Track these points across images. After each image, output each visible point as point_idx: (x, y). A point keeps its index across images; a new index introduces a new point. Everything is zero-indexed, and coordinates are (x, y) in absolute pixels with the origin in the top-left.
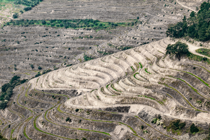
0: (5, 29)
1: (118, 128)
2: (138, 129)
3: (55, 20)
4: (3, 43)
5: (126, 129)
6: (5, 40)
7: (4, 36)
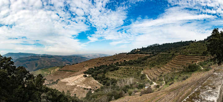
0: (57, 71)
3: (65, 70)
6: (57, 73)
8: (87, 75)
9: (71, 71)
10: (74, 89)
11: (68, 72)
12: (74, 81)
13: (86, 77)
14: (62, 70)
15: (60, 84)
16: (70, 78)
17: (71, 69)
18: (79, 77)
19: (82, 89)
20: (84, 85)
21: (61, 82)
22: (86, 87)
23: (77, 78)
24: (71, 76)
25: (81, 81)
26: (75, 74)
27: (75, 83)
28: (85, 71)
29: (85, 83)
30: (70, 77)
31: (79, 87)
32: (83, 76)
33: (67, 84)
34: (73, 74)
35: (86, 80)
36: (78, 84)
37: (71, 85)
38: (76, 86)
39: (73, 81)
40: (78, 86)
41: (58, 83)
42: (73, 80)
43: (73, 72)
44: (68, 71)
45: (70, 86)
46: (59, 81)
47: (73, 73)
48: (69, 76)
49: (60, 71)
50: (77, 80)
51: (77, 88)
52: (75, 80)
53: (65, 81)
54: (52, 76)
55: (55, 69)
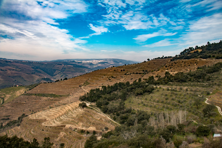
0: (21, 96)
1: (61, 133)
2: (68, 133)
3: (39, 94)
4: (20, 102)
5: (64, 133)
6: (21, 101)
7: (20, 99)
8: (88, 104)
9: (52, 95)
10: (59, 132)
11: (45, 98)
12: (59, 117)
13: (85, 109)
14: (31, 94)
15: (27, 125)
16: (51, 110)
17: (54, 91)
18: (70, 108)
19: (76, 133)
20: (81, 124)
21: (31, 120)
22: (84, 129)
23: (65, 111)
24: (52, 106)
25: (74, 116)
26: (61, 102)
27: (61, 120)
28: (82, 94)
29: (83, 119)
30: (51, 108)
31: (70, 128)
32: (78, 105)
33: (43, 124)
34: (57, 103)
35: (85, 114)
36: (68, 123)
37: (54, 125)
38: (65, 126)
39: (56, 116)
40: (68, 126)
41: (23, 122)
42: (58, 115)
43: (57, 98)
44: (47, 96)
45: (51, 127)
46: (24, 119)
47: (56, 100)
48: (49, 107)
49: (27, 97)
50: (66, 113)
51: (66, 130)
52: (61, 114)
53: (40, 118)
54: (9, 108)
55: (14, 91)
